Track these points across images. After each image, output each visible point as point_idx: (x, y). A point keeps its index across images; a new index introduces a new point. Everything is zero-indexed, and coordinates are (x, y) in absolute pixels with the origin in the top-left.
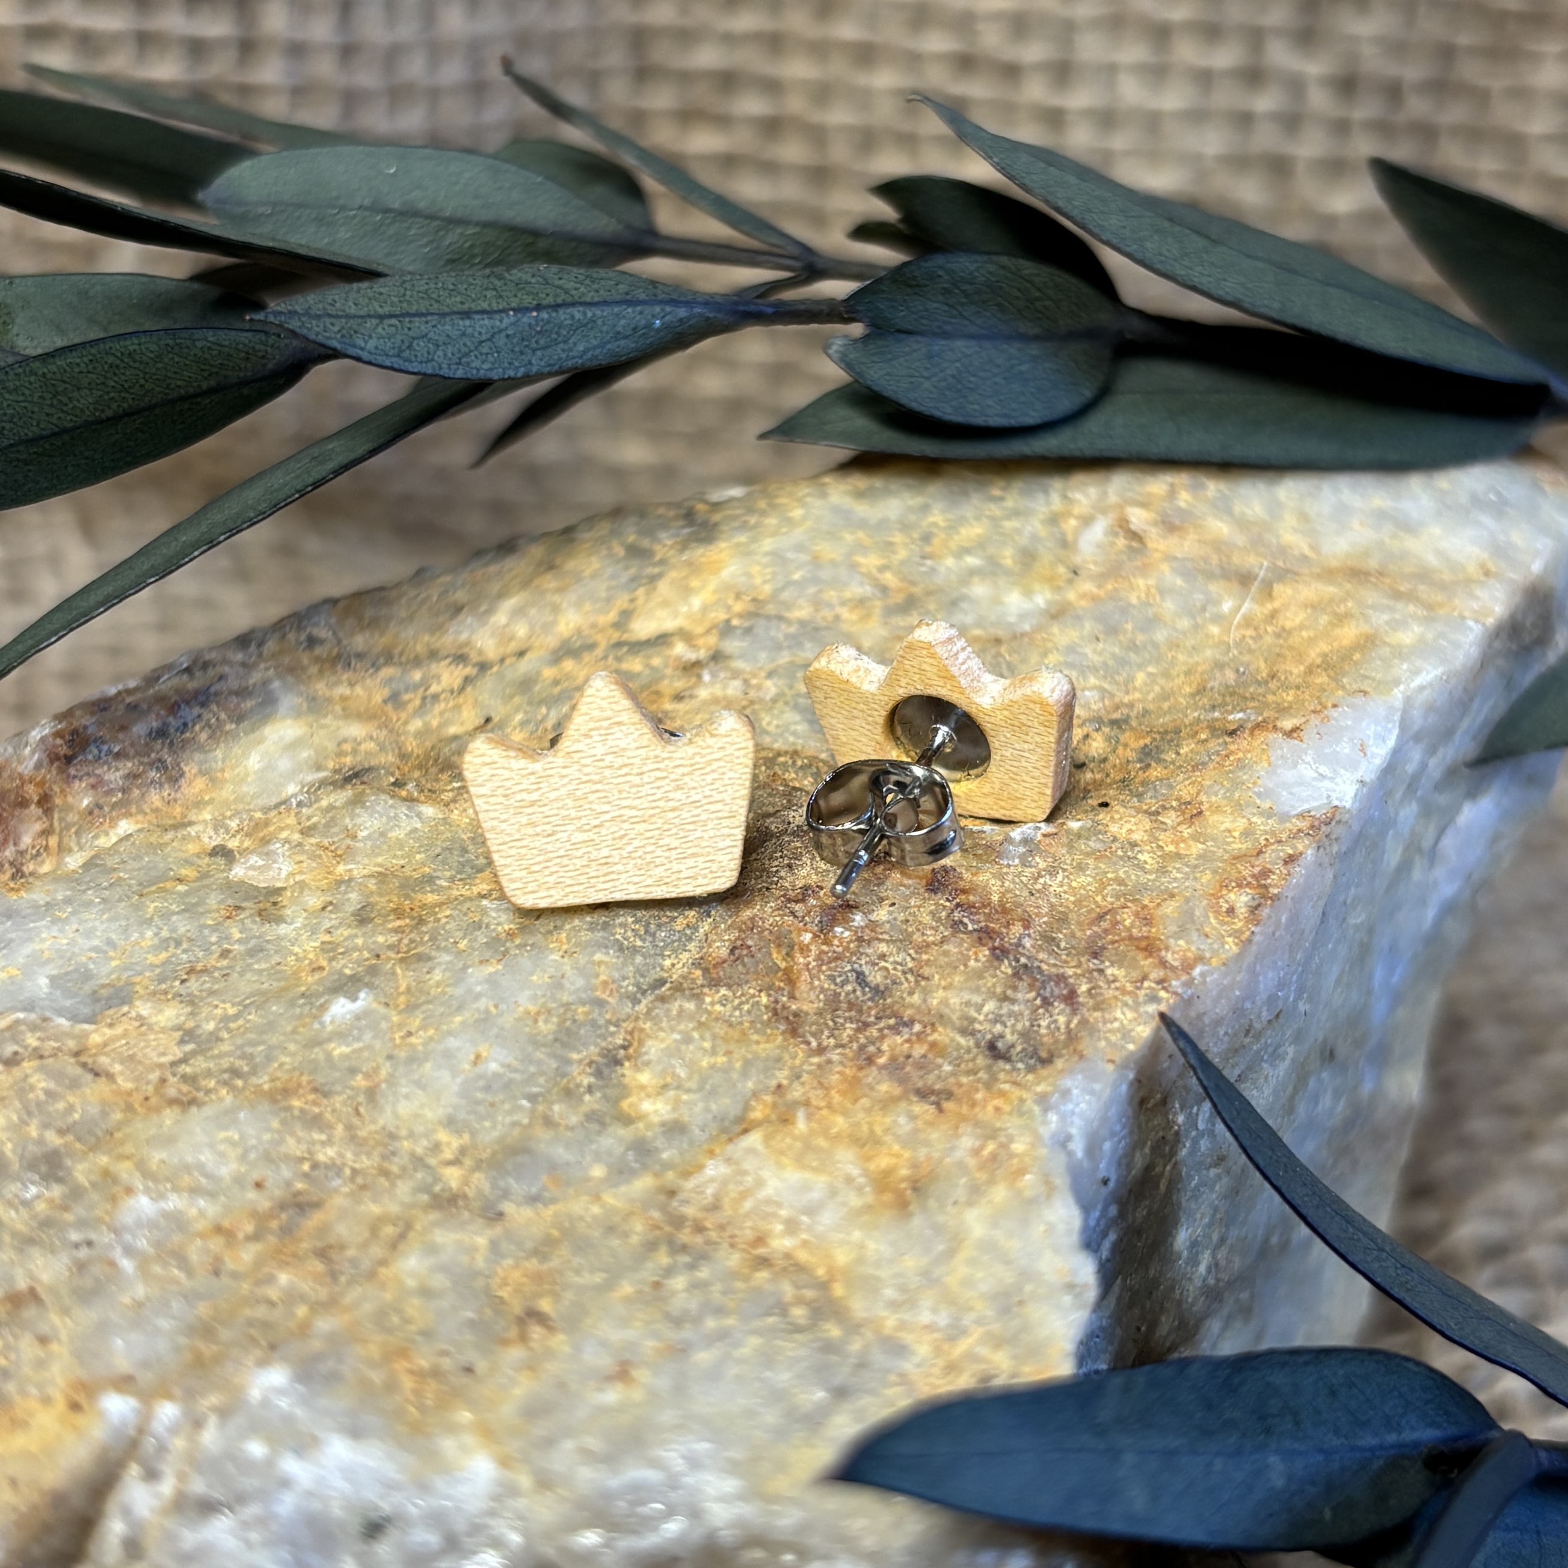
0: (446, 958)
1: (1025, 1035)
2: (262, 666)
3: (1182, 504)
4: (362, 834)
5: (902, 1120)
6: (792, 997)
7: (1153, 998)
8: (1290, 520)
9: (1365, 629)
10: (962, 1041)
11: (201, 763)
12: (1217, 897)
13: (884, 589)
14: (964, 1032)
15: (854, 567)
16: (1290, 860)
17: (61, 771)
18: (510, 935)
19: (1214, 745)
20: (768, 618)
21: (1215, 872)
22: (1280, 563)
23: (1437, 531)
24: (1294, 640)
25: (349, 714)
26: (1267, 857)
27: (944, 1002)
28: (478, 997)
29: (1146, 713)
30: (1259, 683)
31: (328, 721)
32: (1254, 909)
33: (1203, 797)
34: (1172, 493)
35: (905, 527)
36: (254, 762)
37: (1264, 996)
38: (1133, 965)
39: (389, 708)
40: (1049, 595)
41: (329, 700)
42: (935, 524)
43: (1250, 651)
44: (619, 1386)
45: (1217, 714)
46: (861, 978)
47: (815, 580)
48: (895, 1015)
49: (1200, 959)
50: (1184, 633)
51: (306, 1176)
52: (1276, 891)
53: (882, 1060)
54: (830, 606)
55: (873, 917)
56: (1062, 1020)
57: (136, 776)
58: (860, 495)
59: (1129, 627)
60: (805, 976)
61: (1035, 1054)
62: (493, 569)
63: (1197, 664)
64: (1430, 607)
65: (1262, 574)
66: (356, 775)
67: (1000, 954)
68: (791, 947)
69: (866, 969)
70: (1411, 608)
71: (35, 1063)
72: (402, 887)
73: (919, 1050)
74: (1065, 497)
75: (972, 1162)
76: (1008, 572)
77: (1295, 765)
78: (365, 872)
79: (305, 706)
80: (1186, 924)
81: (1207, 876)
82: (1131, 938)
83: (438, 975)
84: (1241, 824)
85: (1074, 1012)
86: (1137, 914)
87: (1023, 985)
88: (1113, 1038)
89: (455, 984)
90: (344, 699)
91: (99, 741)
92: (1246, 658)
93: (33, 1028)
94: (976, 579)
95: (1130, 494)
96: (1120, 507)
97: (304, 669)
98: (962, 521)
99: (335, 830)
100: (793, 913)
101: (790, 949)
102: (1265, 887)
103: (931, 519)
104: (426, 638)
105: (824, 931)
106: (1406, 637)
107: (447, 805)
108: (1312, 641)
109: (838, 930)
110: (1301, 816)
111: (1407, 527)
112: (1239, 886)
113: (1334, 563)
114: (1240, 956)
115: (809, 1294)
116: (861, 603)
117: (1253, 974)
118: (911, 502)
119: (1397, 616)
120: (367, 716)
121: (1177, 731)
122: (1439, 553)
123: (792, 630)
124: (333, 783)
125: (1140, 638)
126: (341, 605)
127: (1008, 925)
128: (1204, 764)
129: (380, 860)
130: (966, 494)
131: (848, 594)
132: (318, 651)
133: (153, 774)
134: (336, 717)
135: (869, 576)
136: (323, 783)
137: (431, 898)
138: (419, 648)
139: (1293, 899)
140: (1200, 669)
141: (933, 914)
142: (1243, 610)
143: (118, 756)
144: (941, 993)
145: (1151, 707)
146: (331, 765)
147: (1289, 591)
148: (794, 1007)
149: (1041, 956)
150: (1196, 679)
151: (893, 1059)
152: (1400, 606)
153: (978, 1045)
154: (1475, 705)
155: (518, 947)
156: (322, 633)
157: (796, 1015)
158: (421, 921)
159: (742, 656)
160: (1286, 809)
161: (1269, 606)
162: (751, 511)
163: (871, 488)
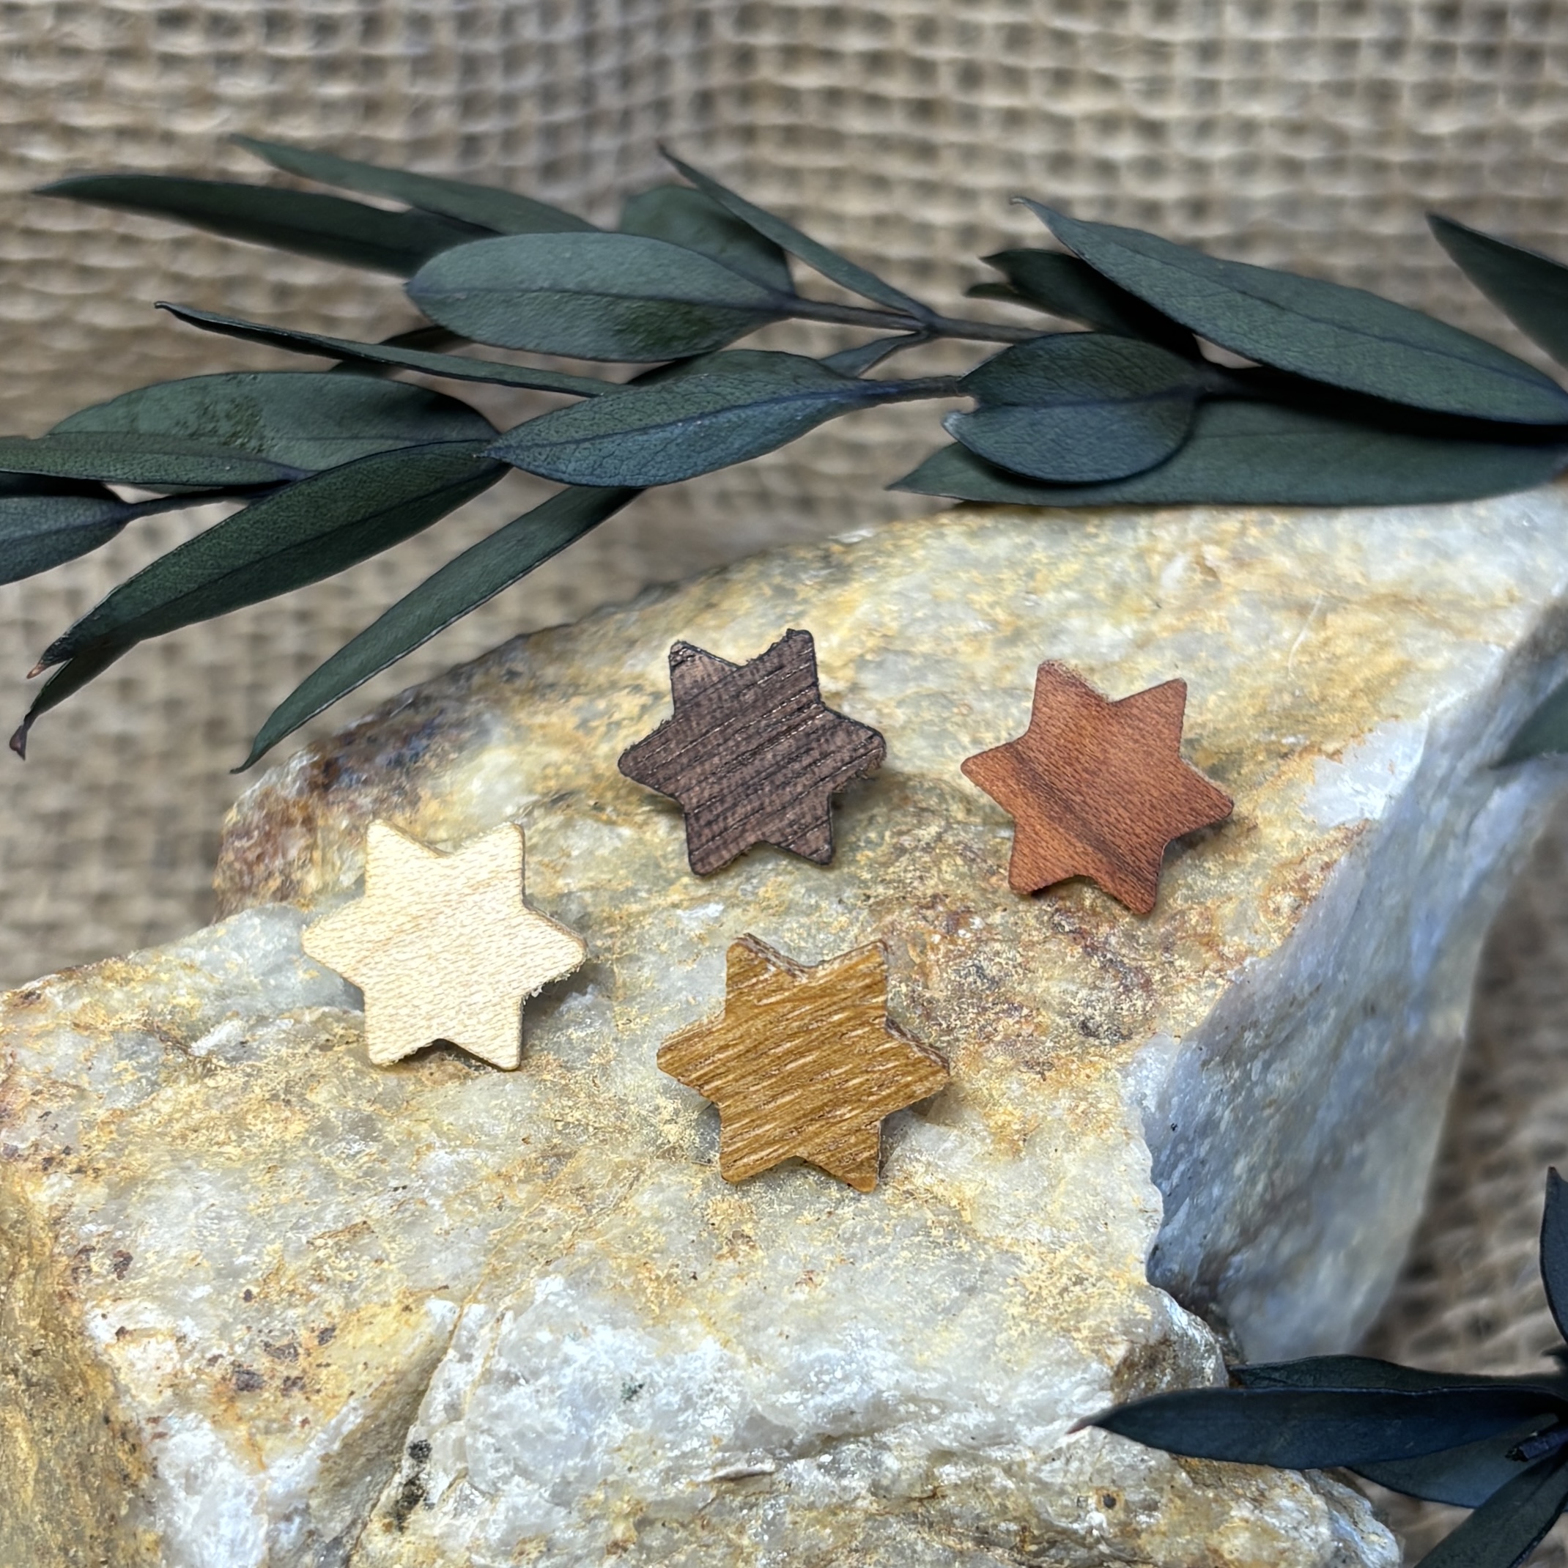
0: (652, 958)
1: (1110, 1016)
2: (474, 699)
3: (1251, 541)
4: (575, 853)
5: (1015, 1086)
6: (926, 987)
7: (1213, 985)
8: (1345, 550)
9: (1403, 657)
10: (1061, 1022)
11: (433, 788)
12: (1266, 898)
13: (995, 623)
14: (1062, 1014)
15: (968, 604)
16: (1327, 867)
17: (321, 798)
18: (701, 938)
19: (1270, 766)
20: (896, 653)
21: (1265, 878)
22: (1335, 592)
23: (1471, 558)
24: (1343, 666)
25: (549, 741)
26: (1308, 864)
27: (1047, 990)
28: (680, 990)
29: (1216, 732)
30: (1311, 705)
31: (532, 748)
32: (1296, 909)
33: (1258, 813)
34: (1243, 532)
35: (1012, 564)
36: (476, 786)
37: (1305, 975)
38: (1197, 957)
39: (580, 733)
40: (1135, 626)
41: (530, 728)
42: (1039, 561)
43: (1306, 676)
44: (806, 1289)
45: (1273, 737)
46: (980, 969)
47: (937, 617)
48: (1007, 1001)
49: (1250, 952)
50: (1250, 659)
51: (560, 1132)
52: (1314, 893)
53: (998, 1038)
54: (949, 640)
55: (990, 921)
56: (1139, 1003)
57: (382, 801)
58: (972, 535)
59: (1203, 654)
60: (936, 969)
61: (1118, 1032)
62: (660, 606)
63: (1261, 688)
64: (1459, 633)
65: (1318, 603)
66: (561, 798)
67: (1090, 950)
68: (924, 946)
69: (985, 964)
70: (1444, 635)
71: (343, 1047)
72: (611, 898)
73: (1027, 1029)
74: (1150, 534)
75: (1068, 1118)
76: (1101, 605)
77: (1335, 783)
78: (581, 884)
79: (513, 734)
80: (1241, 921)
81: (1259, 881)
82: (1196, 934)
83: (646, 972)
84: (1289, 835)
85: (1149, 997)
86: (1201, 914)
87: (1109, 976)
88: (1179, 1018)
89: (661, 980)
90: (542, 726)
91: (350, 771)
92: (1302, 682)
93: (339, 1020)
94: (1073, 612)
95: (1206, 532)
96: (1197, 545)
97: (507, 700)
98: (1061, 557)
99: (552, 849)
100: (925, 918)
101: (923, 948)
102: (1305, 890)
103: (1035, 556)
104: (607, 669)
105: (950, 933)
106: (1437, 663)
107: (640, 826)
108: (1357, 667)
109: (961, 932)
110: (1338, 828)
111: (1446, 555)
112: (1284, 889)
113: (1383, 590)
114: (1283, 948)
115: (946, 1219)
116: (975, 636)
117: (1294, 958)
118: (1018, 540)
119: (1431, 643)
120: (564, 742)
121: (1240, 752)
122: (1472, 579)
123: (917, 663)
124: (543, 805)
125: (1213, 665)
126: (533, 639)
127: (1097, 927)
128: (1260, 784)
129: (591, 874)
130: (1065, 532)
131: (964, 630)
132: (518, 683)
133: (395, 799)
134: (539, 744)
135: (982, 611)
136: (535, 805)
137: (635, 908)
138: (601, 679)
139: (1330, 898)
140: (1262, 692)
141: (1037, 917)
142: (1301, 638)
143: (366, 783)
144: (1044, 984)
145: (1221, 726)
146: (539, 788)
147: (1340, 622)
148: (928, 995)
149: (1124, 951)
150: (1259, 702)
151: (1007, 1037)
152: (1433, 633)
153: (1073, 1025)
154: (1499, 714)
155: (709, 949)
156: (519, 667)
157: (930, 1002)
158: (630, 928)
159: (876, 688)
160: (1326, 821)
161: (1323, 635)
162: (879, 552)
163: (983, 528)
